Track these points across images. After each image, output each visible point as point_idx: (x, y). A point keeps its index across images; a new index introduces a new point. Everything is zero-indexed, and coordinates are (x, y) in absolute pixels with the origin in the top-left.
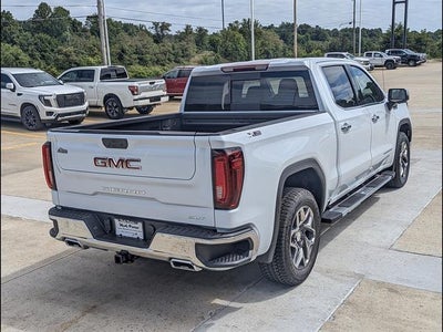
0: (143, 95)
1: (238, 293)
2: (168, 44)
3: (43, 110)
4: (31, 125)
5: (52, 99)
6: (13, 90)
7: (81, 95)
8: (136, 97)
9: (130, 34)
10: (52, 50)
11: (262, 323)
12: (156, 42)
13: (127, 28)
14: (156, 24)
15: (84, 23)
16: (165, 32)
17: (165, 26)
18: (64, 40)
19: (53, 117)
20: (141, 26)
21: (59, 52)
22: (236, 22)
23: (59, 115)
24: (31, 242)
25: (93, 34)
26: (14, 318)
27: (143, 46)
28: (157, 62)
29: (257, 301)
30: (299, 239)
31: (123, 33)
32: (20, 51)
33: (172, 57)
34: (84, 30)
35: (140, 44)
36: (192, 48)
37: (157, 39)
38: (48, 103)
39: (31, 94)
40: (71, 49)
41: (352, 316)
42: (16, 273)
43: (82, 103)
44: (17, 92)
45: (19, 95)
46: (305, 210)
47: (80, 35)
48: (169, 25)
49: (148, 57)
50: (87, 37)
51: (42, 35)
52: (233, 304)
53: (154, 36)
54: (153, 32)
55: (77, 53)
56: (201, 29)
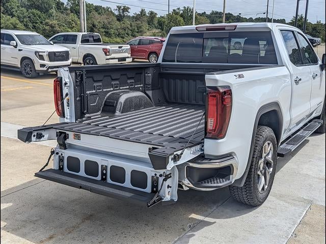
0: (113, 56)
1: (210, 211)
2: (128, 22)
3: (38, 63)
4: (27, 73)
5: (45, 55)
6: (16, 47)
7: (67, 53)
8: (108, 57)
9: (99, 14)
10: (41, 23)
11: (235, 236)
12: (118, 20)
13: (97, 9)
14: (119, 8)
15: (66, 4)
16: (126, 14)
17: (126, 9)
18: (50, 16)
19: (45, 69)
20: (108, 8)
21: (47, 24)
22: (179, 9)
23: (50, 67)
24: (35, 160)
25: (72, 12)
26: (26, 221)
27: (109, 23)
28: (119, 35)
29: (227, 218)
30: (261, 168)
31: (94, 12)
32: (18, 21)
33: (130, 32)
34: (66, 9)
35: (106, 21)
36: (145, 26)
37: (120, 18)
38: (41, 58)
39: (29, 50)
40: (55, 22)
41: (310, 235)
42: (24, 184)
43: (67, 59)
44: (18, 48)
45: (20, 50)
46: (269, 144)
47: (62, 12)
48: (129, 8)
49: (112, 31)
50: (67, 14)
51: (34, 11)
52: (207, 219)
53: (117, 16)
54: (116, 13)
55: (60, 26)
56: (152, 13)
